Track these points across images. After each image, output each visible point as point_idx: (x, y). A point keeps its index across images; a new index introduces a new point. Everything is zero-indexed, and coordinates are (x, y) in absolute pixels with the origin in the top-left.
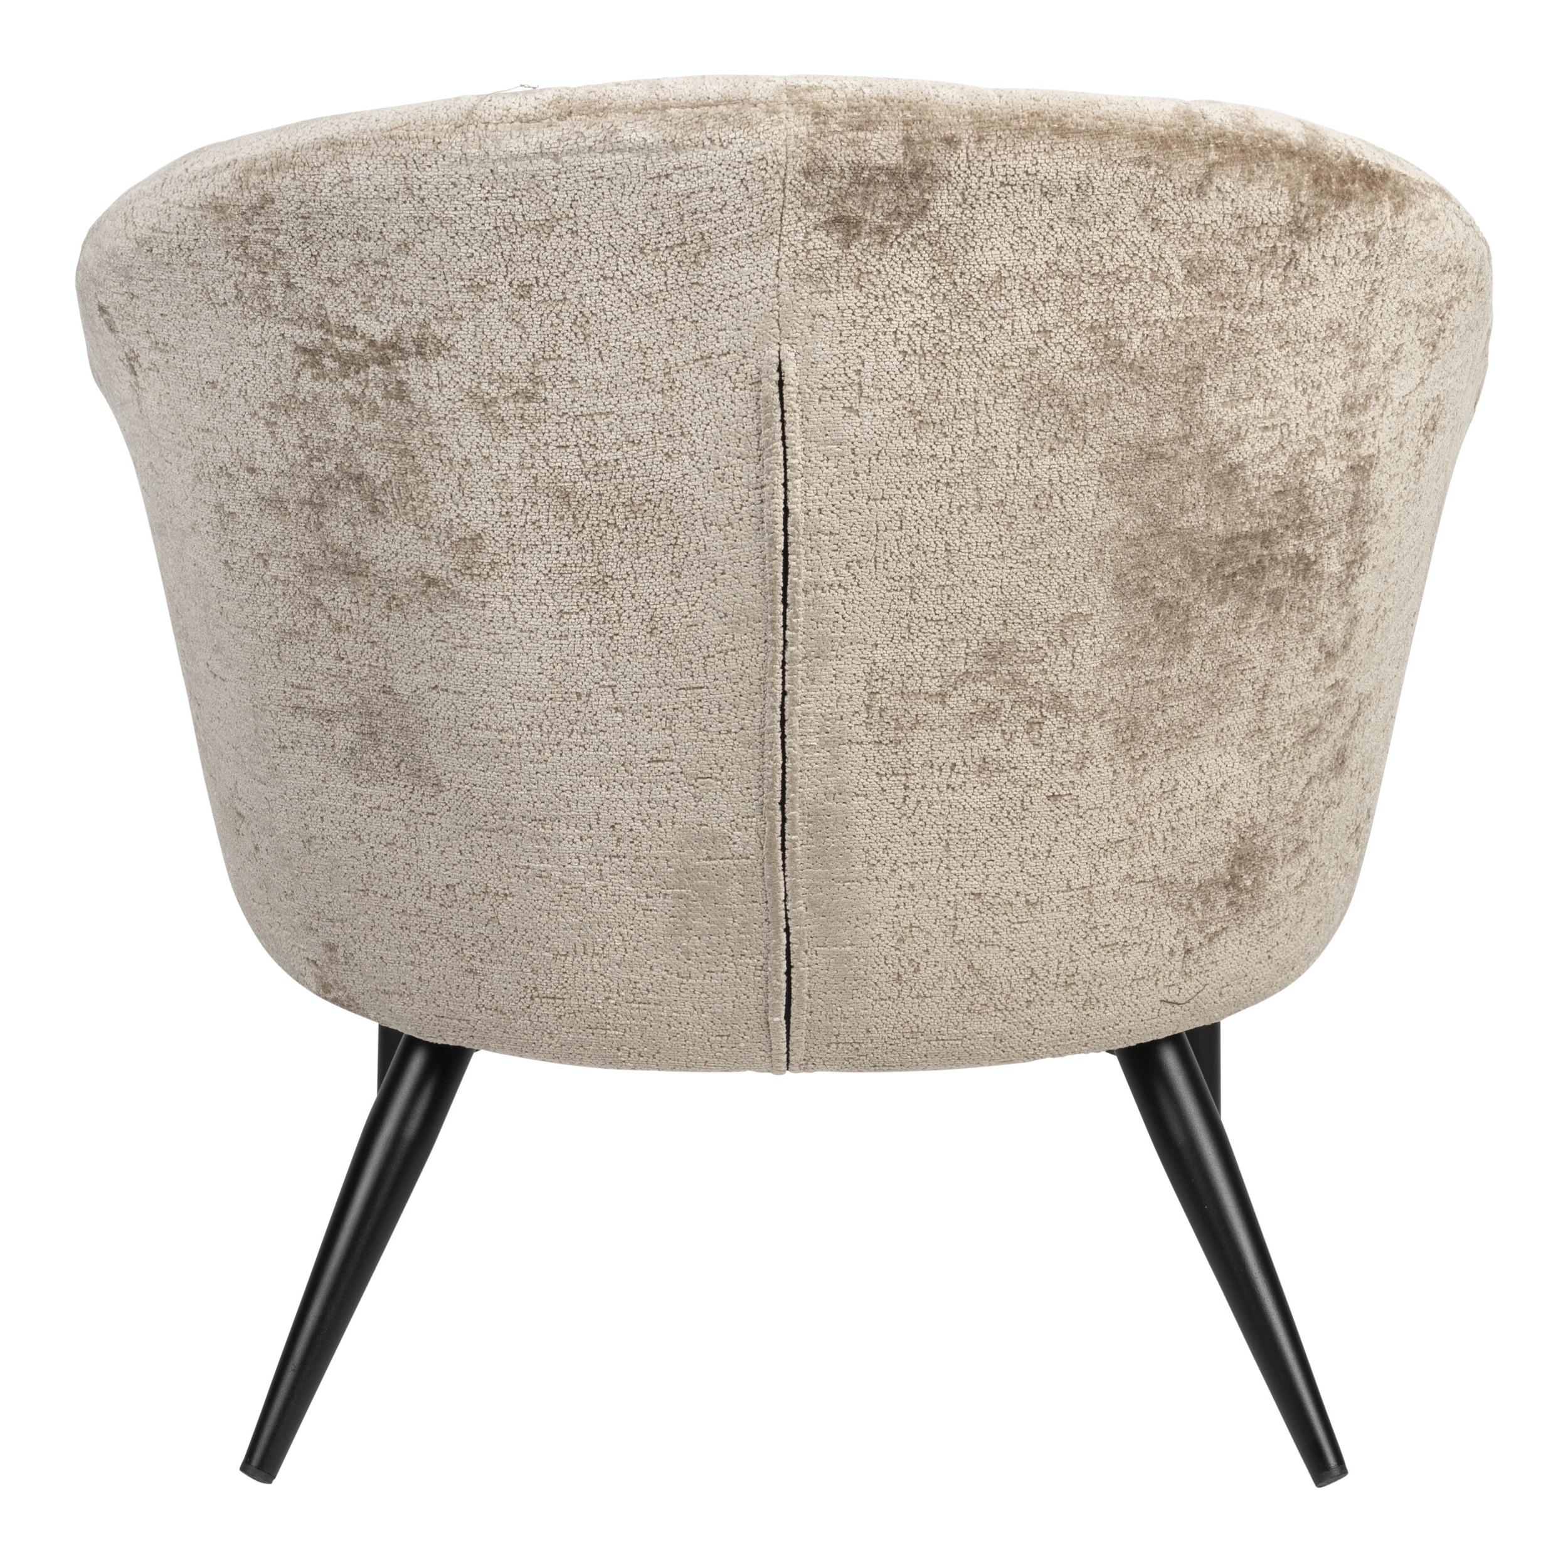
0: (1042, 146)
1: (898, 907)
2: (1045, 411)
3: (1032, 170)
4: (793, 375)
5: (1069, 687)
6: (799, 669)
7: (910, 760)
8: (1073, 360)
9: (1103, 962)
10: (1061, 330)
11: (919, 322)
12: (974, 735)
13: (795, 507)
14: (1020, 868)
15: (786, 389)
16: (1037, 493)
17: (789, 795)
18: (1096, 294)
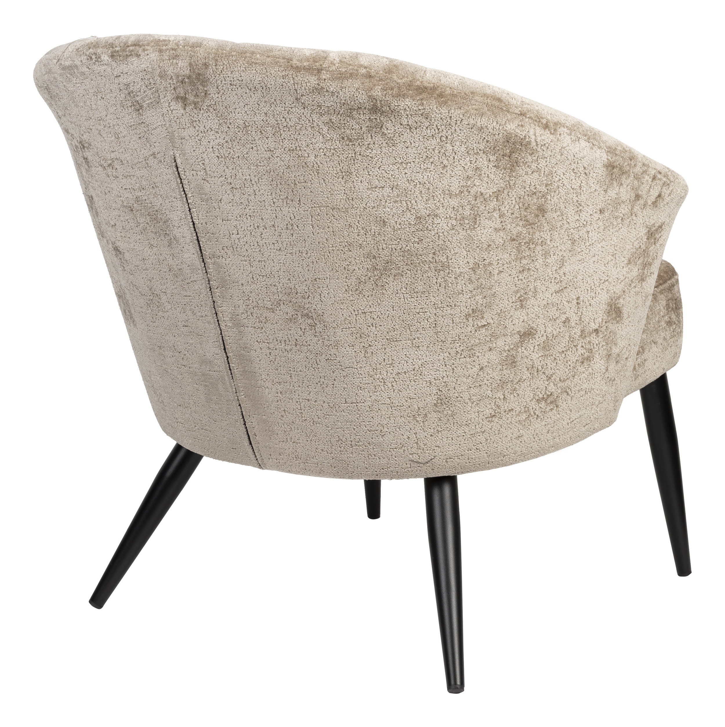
0: (242, 68)
1: (278, 401)
2: (280, 186)
3: (240, 79)
4: (180, 164)
5: (322, 311)
6: (217, 292)
7: (268, 336)
8: (286, 164)
9: (372, 438)
10: (277, 151)
11: (220, 144)
12: (290, 328)
13: (196, 222)
14: (323, 390)
15: (179, 169)
16: (287, 223)
17: (227, 347)
18: (288, 136)
